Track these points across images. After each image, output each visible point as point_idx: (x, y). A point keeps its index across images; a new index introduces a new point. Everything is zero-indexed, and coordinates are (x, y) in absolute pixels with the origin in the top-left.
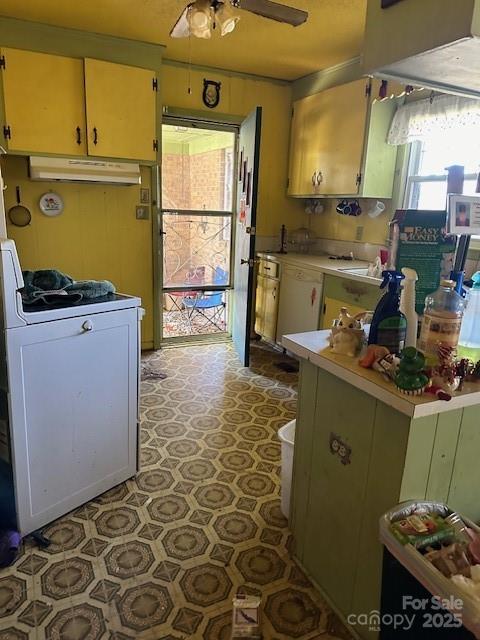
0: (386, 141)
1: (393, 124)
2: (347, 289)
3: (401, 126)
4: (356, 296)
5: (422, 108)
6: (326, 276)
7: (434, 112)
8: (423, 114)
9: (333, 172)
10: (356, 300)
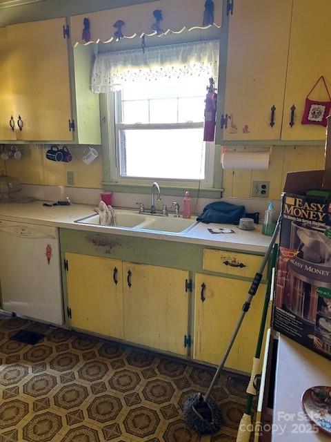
0: (90, 88)
1: (94, 73)
2: (94, 242)
3: (103, 75)
4: (107, 248)
5: (123, 59)
6: (61, 230)
7: (136, 63)
8: (125, 64)
9: (36, 118)
10: (108, 252)
